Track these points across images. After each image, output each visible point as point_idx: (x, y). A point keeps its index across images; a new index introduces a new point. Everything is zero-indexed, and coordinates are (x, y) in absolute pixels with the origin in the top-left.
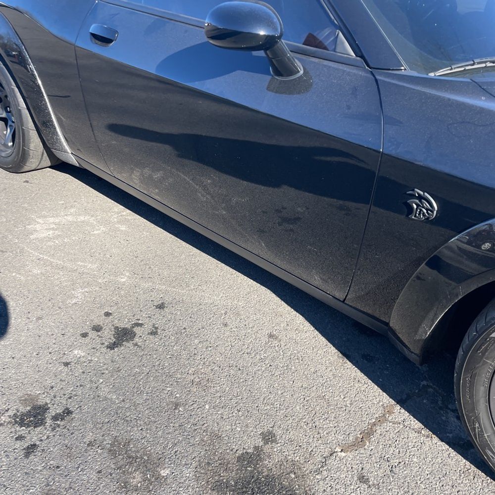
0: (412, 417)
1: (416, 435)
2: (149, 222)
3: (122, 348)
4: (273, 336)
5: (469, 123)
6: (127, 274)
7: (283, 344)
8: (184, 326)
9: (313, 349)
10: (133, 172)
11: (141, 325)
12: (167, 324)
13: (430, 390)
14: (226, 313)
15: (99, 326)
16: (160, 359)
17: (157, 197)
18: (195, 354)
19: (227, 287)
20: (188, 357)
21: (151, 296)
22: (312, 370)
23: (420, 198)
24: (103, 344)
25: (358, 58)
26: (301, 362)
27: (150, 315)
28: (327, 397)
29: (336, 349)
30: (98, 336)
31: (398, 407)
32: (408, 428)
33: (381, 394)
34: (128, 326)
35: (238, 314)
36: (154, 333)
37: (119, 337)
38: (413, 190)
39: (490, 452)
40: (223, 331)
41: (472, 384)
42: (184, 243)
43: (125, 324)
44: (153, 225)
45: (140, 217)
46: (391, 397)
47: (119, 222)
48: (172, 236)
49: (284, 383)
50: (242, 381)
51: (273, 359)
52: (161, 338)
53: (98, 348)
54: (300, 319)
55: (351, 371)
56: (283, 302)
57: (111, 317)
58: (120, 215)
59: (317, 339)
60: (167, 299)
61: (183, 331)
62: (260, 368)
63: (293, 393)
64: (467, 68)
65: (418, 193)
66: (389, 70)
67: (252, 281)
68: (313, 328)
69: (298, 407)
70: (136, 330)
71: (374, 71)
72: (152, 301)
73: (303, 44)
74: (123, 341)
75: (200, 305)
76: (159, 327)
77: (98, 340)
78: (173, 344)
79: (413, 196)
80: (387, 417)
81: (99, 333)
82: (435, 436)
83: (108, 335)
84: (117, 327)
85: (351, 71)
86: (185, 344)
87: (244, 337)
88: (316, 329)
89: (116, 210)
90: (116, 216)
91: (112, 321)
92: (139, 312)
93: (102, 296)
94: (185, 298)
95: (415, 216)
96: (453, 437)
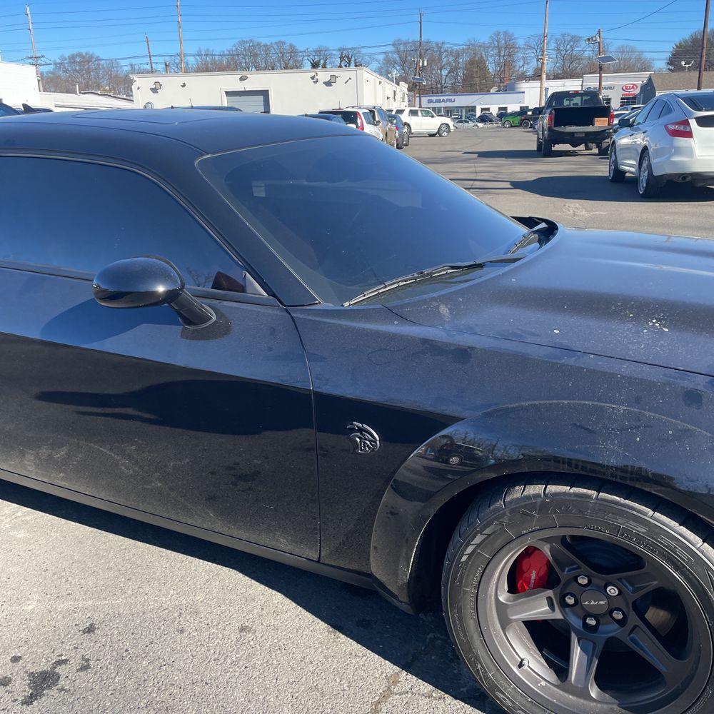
0: (420, 680)
1: (427, 700)
2: (57, 518)
3: (44, 699)
4: (245, 629)
5: (385, 349)
6: (36, 597)
7: (259, 635)
8: (126, 647)
9: (297, 632)
10: (24, 456)
11: (65, 662)
12: (101, 651)
13: (439, 642)
14: (180, 615)
15: (6, 677)
16: (98, 700)
17: (63, 484)
18: (145, 680)
19: (178, 580)
20: (136, 687)
21: (74, 619)
22: (299, 658)
23: (360, 430)
24: (15, 701)
25: (271, 297)
26: (284, 652)
27: (76, 646)
28: (320, 686)
29: (326, 622)
30: (6, 692)
31: (404, 673)
32: (417, 695)
33: (383, 664)
34: (47, 668)
35: (197, 612)
36: (85, 668)
37: (37, 686)
38: (352, 424)
39: (500, 694)
40: (179, 640)
41: (461, 619)
42: (111, 536)
43: (44, 666)
44: (63, 521)
45: (44, 514)
46: (394, 664)
47: (13, 528)
48: (93, 529)
49: (266, 685)
50: (211, 697)
51: (249, 658)
52: (96, 672)
53: (9, 708)
54: (277, 597)
55: (347, 644)
56: (253, 581)
57: (21, 661)
58: (13, 517)
59: (300, 617)
60: (97, 617)
61: (125, 654)
62: (232, 674)
63: (278, 693)
64: (380, 291)
65: (357, 426)
66: (304, 306)
67: (210, 563)
68: (294, 605)
69: (286, 709)
70: (59, 670)
71: (288, 308)
72: (76, 625)
73: (212, 288)
74: (43, 690)
75: (144, 613)
76: (91, 658)
77: (8, 697)
78: (113, 675)
79: (353, 430)
80: (392, 689)
81: (8, 688)
82: (448, 695)
83: (21, 687)
84: (33, 673)
85: (266, 311)
86: (129, 670)
87: (207, 641)
88: (299, 605)
89: (7, 512)
90: (8, 520)
91: (24, 667)
92: (61, 645)
93: (5, 637)
94: (121, 610)
95: (361, 450)
96: (467, 691)
